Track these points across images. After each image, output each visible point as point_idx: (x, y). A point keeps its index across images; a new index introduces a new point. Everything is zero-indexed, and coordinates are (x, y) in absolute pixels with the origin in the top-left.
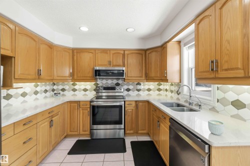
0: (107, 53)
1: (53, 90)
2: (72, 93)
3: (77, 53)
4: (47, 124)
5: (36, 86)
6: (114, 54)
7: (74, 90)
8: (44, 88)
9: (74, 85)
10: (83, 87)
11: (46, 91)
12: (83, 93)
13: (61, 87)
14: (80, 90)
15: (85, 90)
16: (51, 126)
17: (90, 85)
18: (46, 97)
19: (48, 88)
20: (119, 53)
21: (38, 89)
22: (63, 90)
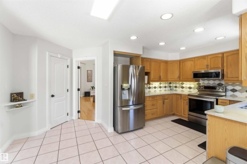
0: (205, 59)
1: (170, 87)
2: (181, 89)
3: (182, 62)
4: (161, 102)
5: (161, 84)
6: (211, 59)
7: (183, 87)
8: (164, 85)
9: (182, 84)
10: (188, 86)
11: (165, 87)
12: (188, 90)
13: (174, 85)
14: (186, 88)
15: (190, 88)
16: (164, 103)
17: (193, 84)
18: (165, 90)
19: (167, 85)
20: (217, 57)
21: (161, 85)
22: (176, 87)
